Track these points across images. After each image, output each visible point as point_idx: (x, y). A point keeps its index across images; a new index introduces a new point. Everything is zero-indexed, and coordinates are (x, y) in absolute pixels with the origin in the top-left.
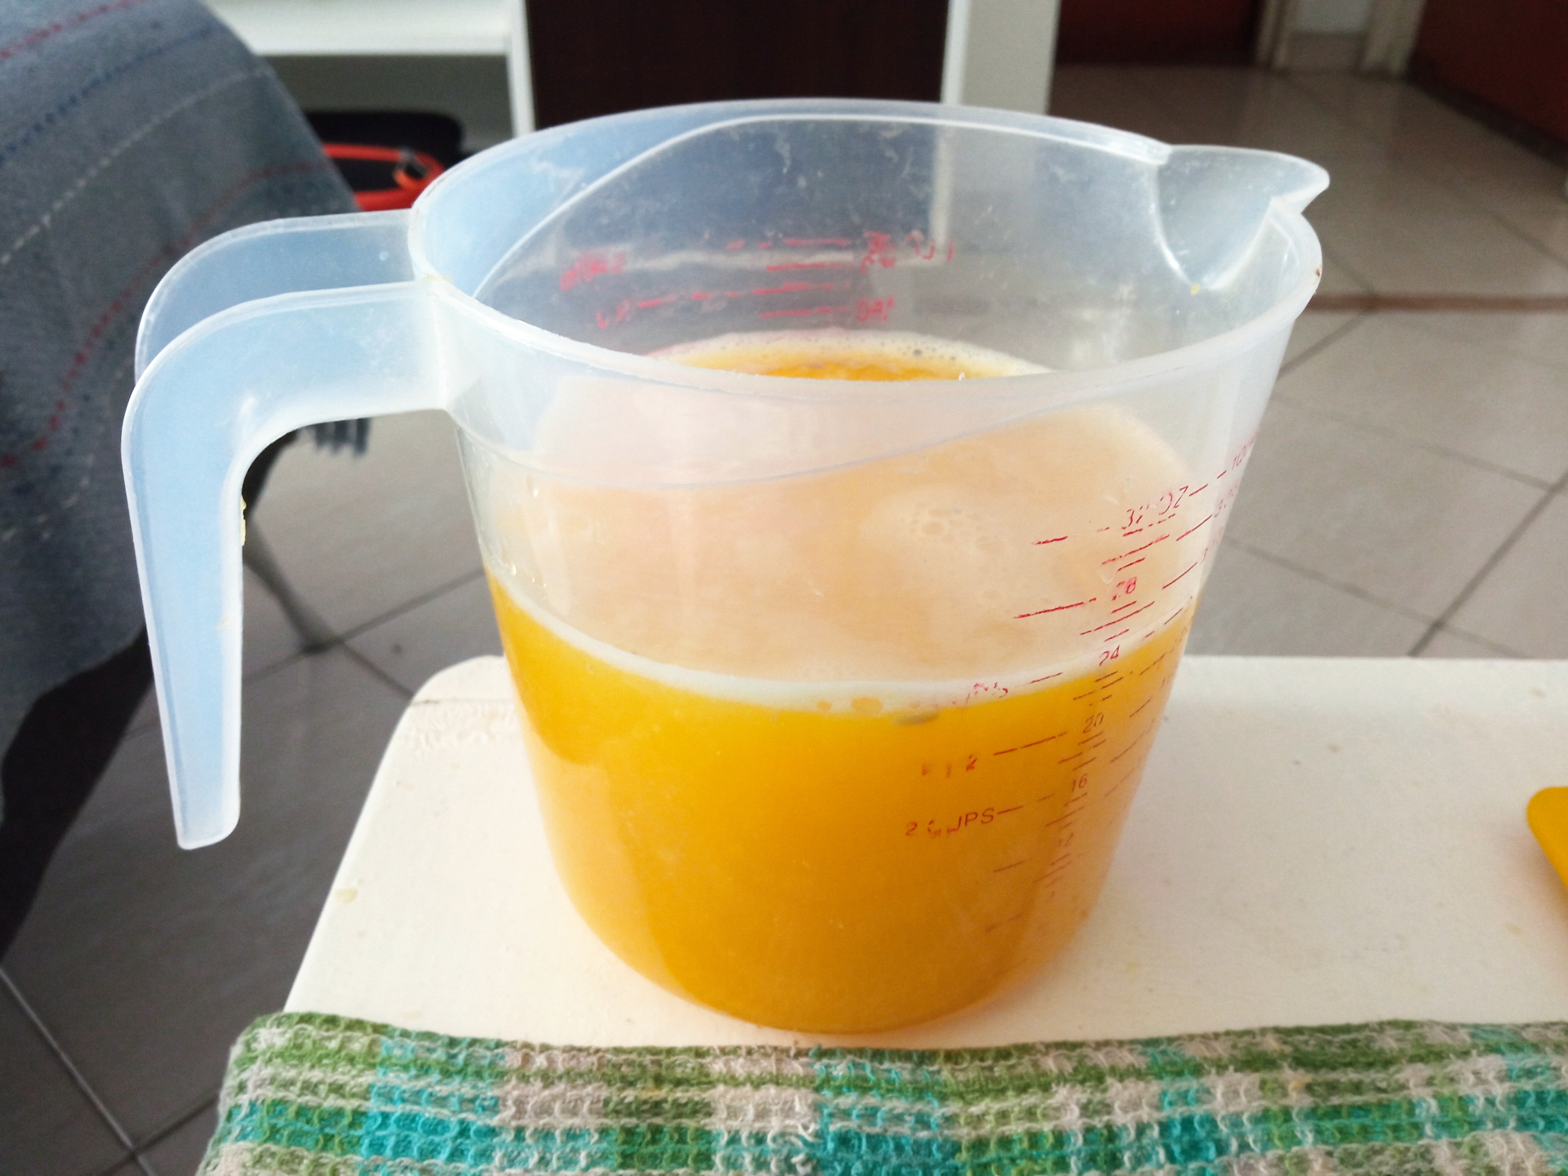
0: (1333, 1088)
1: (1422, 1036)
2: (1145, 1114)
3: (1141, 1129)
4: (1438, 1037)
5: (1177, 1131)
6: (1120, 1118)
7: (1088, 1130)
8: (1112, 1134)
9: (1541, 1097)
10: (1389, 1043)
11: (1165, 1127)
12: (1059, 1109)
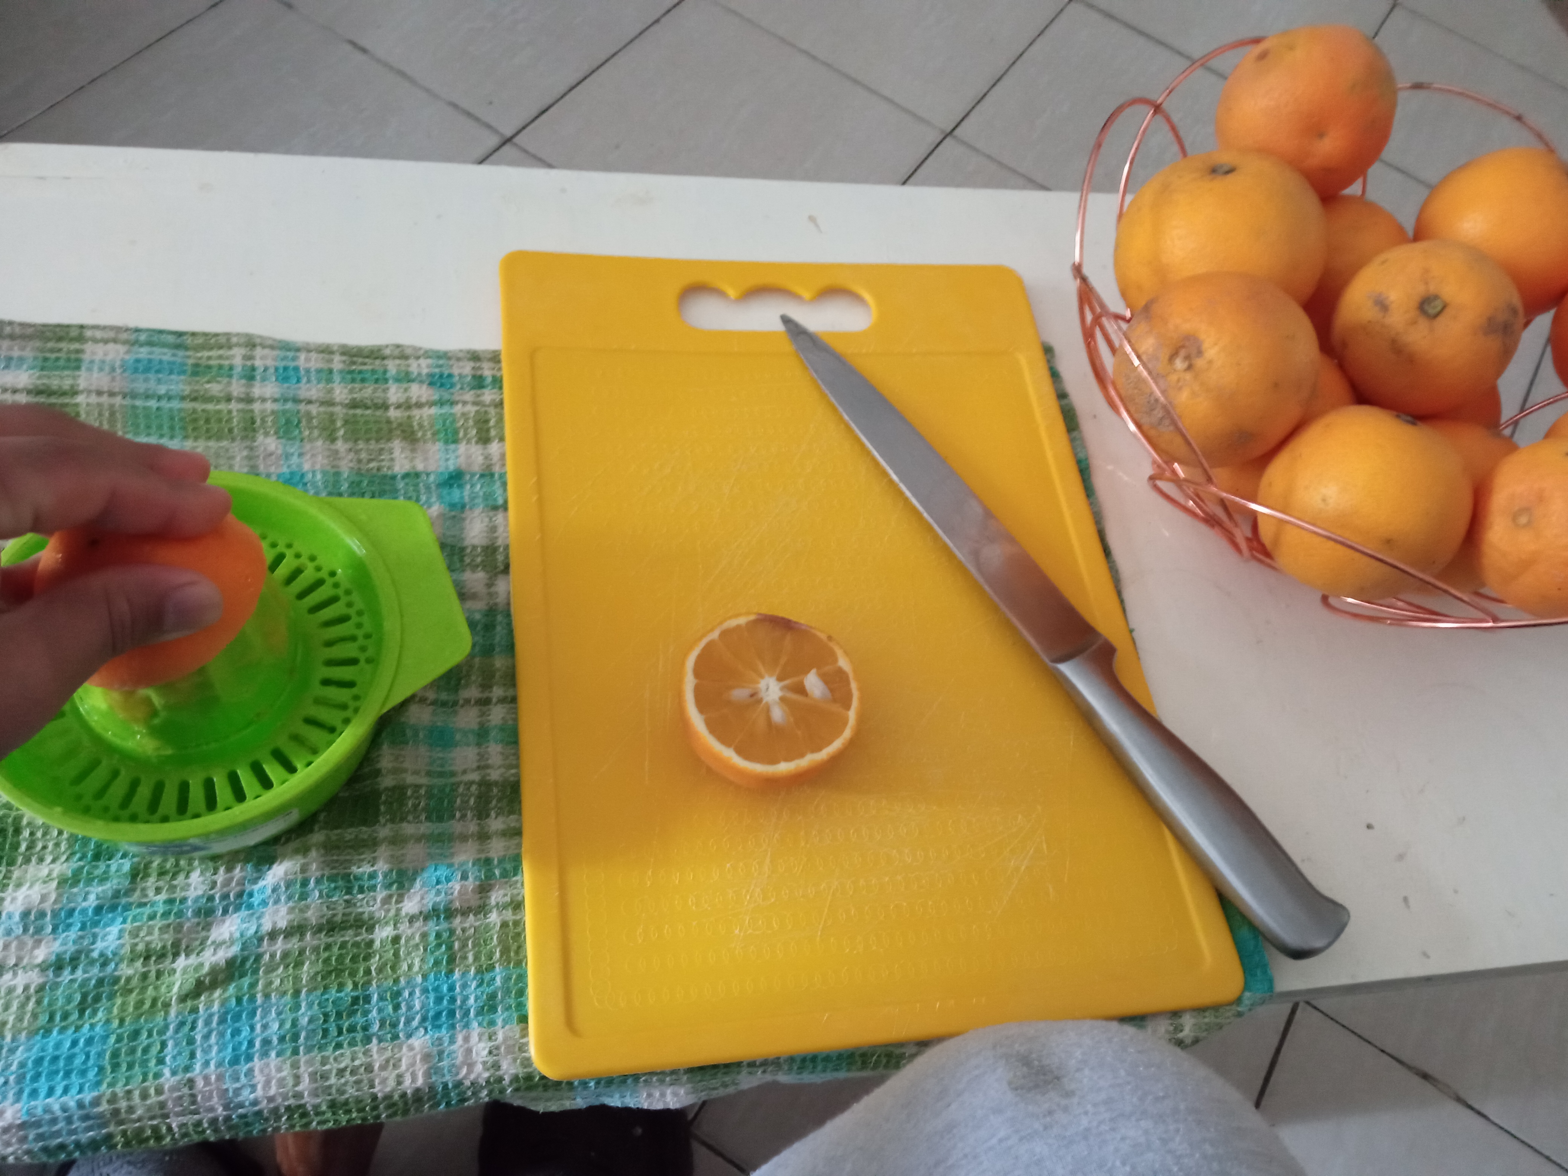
0: (354, 363)
1: (403, 351)
2: (269, 362)
3: (266, 369)
4: (408, 352)
5: (281, 371)
6: (258, 363)
7: (244, 366)
8: (253, 369)
9: (441, 376)
10: (387, 352)
11: (276, 369)
12: (233, 356)
